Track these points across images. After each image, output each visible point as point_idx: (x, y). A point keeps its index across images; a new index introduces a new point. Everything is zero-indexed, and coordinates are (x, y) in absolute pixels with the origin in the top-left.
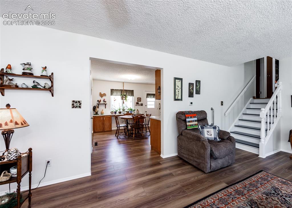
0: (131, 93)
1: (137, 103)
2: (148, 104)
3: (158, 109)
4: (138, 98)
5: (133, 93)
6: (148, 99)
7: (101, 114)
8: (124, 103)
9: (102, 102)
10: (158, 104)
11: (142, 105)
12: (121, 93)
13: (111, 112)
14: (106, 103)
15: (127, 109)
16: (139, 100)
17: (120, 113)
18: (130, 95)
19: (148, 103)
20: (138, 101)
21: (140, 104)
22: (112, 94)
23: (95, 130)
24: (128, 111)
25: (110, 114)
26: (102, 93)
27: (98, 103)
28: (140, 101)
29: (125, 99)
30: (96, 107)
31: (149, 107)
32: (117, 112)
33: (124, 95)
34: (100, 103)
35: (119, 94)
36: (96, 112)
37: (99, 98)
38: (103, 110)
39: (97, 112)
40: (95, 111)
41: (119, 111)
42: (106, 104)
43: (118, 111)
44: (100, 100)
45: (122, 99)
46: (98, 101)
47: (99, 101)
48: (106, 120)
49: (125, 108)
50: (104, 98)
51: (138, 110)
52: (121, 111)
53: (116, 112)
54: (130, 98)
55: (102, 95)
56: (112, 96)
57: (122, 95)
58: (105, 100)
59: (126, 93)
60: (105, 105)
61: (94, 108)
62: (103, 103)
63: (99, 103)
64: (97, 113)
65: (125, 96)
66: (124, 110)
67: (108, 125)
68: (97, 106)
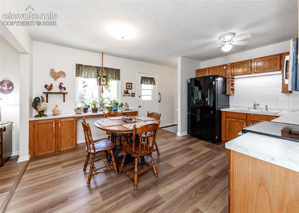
0: (116, 73)
1: (126, 92)
2: (142, 94)
3: (158, 101)
4: (127, 83)
5: (119, 75)
6: (143, 85)
7: (54, 115)
8: (102, 91)
9: (56, 89)
10: (157, 94)
11: (133, 95)
12: (98, 73)
13: (75, 110)
14: (64, 91)
15: (109, 102)
16: (129, 86)
17: (95, 110)
18: (114, 78)
19: (144, 92)
20: (127, 89)
21: (130, 93)
22: (78, 73)
23: (36, 151)
24: (110, 106)
25: (74, 114)
26: (57, 71)
27: (46, 91)
28: (131, 89)
29: (105, 83)
30: (41, 99)
31: (144, 98)
32: (90, 109)
33: (104, 77)
34: (51, 91)
35: (93, 74)
36: (40, 110)
37: (50, 81)
38: (57, 106)
39: (43, 111)
40: (36, 109)
41: (93, 107)
42: (64, 94)
43: (91, 107)
44: (49, 85)
45: (100, 84)
46: (46, 86)
47: (49, 88)
48: (63, 127)
49: (105, 101)
50: (60, 80)
51: (126, 104)
52: (98, 106)
53: (87, 109)
54: (113, 83)
55: (55, 75)
56: (80, 77)
57: (99, 76)
58: (63, 86)
59: (107, 74)
60: (62, 95)
61: (36, 103)
62: (58, 90)
63: (49, 92)
64: (41, 113)
65: (105, 79)
66: (102, 105)
67: (68, 137)
68: (42, 97)
